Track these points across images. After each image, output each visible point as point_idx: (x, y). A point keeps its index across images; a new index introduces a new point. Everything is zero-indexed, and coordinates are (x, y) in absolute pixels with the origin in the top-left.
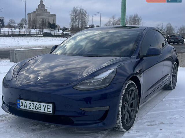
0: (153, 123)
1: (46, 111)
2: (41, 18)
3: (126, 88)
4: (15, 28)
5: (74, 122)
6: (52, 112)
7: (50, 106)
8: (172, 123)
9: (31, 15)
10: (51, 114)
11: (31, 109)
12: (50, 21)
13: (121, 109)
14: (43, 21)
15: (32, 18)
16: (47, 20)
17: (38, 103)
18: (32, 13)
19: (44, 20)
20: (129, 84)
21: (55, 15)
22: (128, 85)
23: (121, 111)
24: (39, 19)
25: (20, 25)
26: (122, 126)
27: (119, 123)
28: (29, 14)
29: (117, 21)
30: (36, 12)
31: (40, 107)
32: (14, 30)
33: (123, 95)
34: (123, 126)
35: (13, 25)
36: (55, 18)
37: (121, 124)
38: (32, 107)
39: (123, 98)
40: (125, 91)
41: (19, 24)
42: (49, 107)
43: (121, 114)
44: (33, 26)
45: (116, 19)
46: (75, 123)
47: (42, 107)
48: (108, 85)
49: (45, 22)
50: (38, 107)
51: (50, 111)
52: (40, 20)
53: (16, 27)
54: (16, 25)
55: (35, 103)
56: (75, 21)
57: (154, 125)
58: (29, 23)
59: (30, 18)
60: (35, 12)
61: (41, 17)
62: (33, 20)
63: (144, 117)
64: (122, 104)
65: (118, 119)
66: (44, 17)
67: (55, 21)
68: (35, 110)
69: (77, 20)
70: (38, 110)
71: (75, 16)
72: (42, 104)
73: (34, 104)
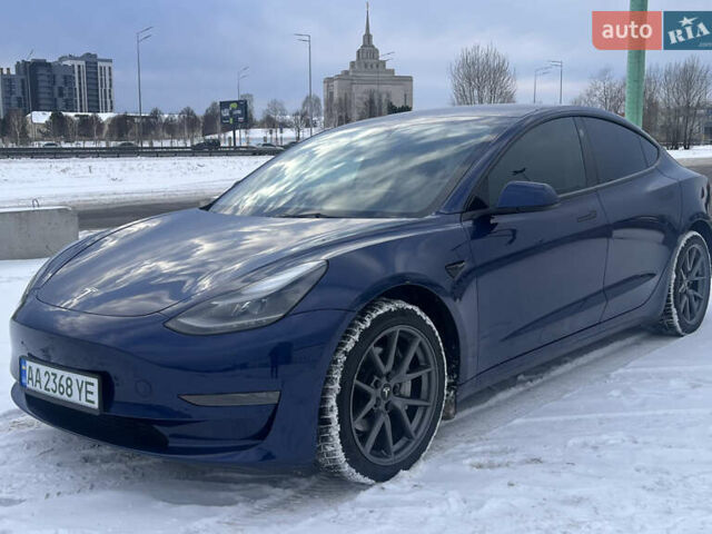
0: (498, 460)
1: (83, 402)
2: (364, 93)
3: (363, 327)
4: (283, 125)
5: (167, 442)
6: (96, 406)
7: (92, 384)
8: (573, 464)
9: (335, 82)
10: (94, 409)
11: (49, 390)
12: (392, 100)
13: (337, 401)
14: (371, 101)
15: (339, 93)
16: (384, 97)
17: (67, 374)
18: (339, 78)
19: (376, 97)
20: (381, 312)
21: (410, 79)
22: (374, 315)
23: (336, 408)
24: (359, 95)
25: (299, 117)
26: (347, 465)
27: (333, 454)
28: (329, 81)
29: (617, 86)
30: (351, 74)
31: (70, 387)
32: (279, 135)
33: (345, 352)
34: (352, 463)
35: (278, 118)
36: (412, 90)
37: (341, 456)
38: (51, 385)
39: (345, 363)
40: (356, 338)
41: (297, 114)
42: (90, 388)
43: (336, 420)
44: (340, 117)
45: (613, 81)
46: (170, 445)
47: (75, 387)
48: (281, 315)
49: (376, 102)
50: (65, 386)
51: (93, 402)
52: (361, 99)
53: (290, 122)
54: (288, 117)
55: (59, 373)
56: (467, 93)
57: (499, 466)
58: (329, 110)
59: (332, 94)
60: (346, 72)
61: (365, 87)
62: (340, 99)
63: (488, 435)
64: (340, 385)
65: (326, 439)
66: (375, 87)
67: (411, 99)
68: (57, 394)
69: (476, 92)
70: (65, 397)
71: (469, 78)
72: (74, 376)
73: (55, 375)
